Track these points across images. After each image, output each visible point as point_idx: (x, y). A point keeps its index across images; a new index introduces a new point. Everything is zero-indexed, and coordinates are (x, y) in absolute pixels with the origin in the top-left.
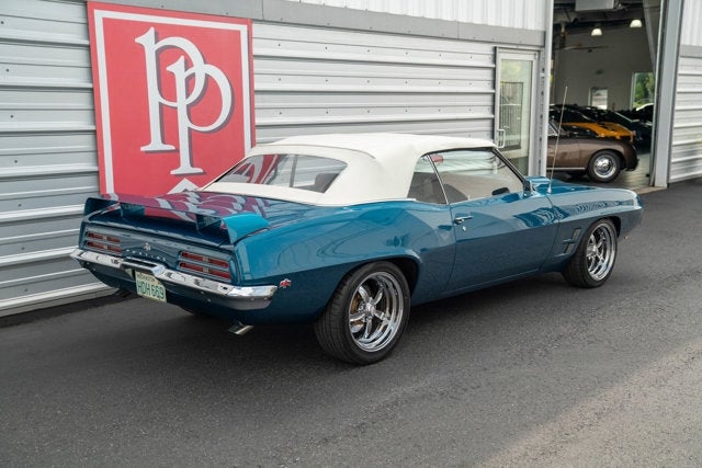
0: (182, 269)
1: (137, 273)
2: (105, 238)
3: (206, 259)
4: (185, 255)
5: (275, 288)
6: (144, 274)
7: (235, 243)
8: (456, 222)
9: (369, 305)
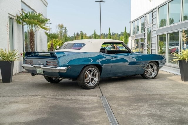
0: (47, 65)
2: (30, 61)
3: (52, 62)
4: (48, 62)
5: (67, 68)
6: (38, 68)
7: (58, 58)
8: (112, 58)
9: (90, 76)
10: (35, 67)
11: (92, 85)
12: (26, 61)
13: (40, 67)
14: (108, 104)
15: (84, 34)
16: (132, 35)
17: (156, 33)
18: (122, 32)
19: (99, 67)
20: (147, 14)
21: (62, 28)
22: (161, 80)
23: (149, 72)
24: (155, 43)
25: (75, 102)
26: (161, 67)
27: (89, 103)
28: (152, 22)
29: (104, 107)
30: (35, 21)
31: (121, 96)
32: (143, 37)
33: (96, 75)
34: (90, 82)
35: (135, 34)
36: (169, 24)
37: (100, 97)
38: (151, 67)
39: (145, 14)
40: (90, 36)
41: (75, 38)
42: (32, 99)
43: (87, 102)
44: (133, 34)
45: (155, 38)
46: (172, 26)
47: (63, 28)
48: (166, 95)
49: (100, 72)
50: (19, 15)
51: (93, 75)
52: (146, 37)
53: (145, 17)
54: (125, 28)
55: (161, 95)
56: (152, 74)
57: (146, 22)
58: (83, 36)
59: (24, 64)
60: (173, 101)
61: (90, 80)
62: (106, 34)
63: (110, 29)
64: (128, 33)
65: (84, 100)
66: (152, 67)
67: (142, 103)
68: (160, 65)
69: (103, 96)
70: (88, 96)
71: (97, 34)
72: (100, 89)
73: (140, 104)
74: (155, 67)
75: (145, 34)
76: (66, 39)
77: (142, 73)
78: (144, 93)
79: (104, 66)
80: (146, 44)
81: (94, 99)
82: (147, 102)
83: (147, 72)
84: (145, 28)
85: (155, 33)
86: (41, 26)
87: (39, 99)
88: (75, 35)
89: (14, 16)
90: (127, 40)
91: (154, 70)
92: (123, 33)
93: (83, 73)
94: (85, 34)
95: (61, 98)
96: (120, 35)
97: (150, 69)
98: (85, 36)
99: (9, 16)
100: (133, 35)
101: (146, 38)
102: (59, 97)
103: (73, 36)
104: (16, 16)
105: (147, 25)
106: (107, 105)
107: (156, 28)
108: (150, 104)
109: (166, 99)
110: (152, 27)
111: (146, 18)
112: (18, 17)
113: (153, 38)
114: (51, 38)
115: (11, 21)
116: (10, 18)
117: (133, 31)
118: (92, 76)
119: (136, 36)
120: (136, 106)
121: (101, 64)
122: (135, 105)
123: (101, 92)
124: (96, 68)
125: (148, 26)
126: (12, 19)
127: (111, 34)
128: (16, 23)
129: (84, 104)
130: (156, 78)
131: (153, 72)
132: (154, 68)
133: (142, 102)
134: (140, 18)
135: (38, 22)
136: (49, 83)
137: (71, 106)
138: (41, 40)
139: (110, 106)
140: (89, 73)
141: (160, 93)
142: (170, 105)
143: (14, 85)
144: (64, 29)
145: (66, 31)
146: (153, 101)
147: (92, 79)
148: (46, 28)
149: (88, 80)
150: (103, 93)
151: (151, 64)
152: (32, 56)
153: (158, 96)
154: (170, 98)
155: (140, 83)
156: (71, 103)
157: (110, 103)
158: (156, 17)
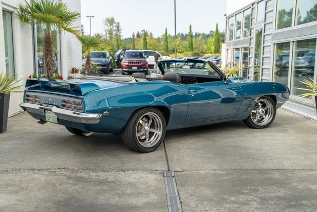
0: (64, 108)
1: (46, 111)
2: (34, 97)
3: (73, 103)
4: (65, 102)
5: (101, 115)
6: (49, 111)
7: (84, 95)
8: (189, 92)
9: (146, 128)
10: (43, 110)
11: (149, 146)
12: (28, 96)
13: (51, 110)
14: (177, 195)
15: (149, 34)
16: (227, 40)
17: (273, 39)
18: (211, 31)
19: (164, 111)
20: (256, 4)
21: (112, 24)
22: (281, 132)
23: (259, 115)
24: (270, 57)
25: (112, 190)
26: (281, 105)
27: (139, 193)
28: (265, 19)
29: (169, 204)
30: (53, 17)
31: (204, 172)
32: (247, 45)
33: (159, 125)
34: (147, 139)
35: (234, 40)
36: (296, 24)
37: (163, 173)
38: (262, 106)
39: (253, 4)
40: (159, 37)
41: (134, 40)
42: (28, 178)
43: (137, 188)
44: (230, 38)
45: (269, 47)
46: (302, 28)
47: (114, 24)
48: (293, 170)
49: (166, 120)
50: (24, 5)
51: (152, 126)
52: (253, 45)
53: (252, 9)
54: (217, 25)
55: (283, 171)
56: (263, 118)
57: (254, 18)
58: (147, 38)
59: (24, 102)
60: (309, 189)
61: (147, 135)
62: (184, 35)
63: (191, 27)
64: (222, 32)
65: (131, 183)
66: (264, 105)
67: (247, 194)
68: (278, 102)
69: (169, 170)
70: (140, 172)
71: (169, 35)
72: (166, 152)
73: (242, 198)
74: (269, 106)
75: (251, 40)
76: (119, 42)
77: (246, 118)
78: (248, 166)
79: (173, 108)
80: (252, 58)
81: (152, 179)
82: (256, 191)
83: (254, 114)
84: (253, 20)
85: (271, 38)
86: (65, 25)
87: (43, 178)
88: (133, 36)
89: (14, 8)
90: (219, 46)
91: (266, 111)
92: (213, 32)
93: (133, 123)
94: (151, 35)
95: (86, 176)
96: (208, 36)
97: (260, 111)
98: (151, 38)
99: (2, 8)
100: (230, 40)
101: (252, 48)
102: (83, 175)
103: (132, 37)
104: (18, 7)
105: (255, 24)
106: (175, 198)
107: (272, 29)
108: (262, 198)
109: (295, 184)
110: (265, 27)
111: (254, 10)
112: (22, 9)
113: (265, 48)
114: (87, 46)
115: (10, 17)
116: (4, 11)
117: (230, 29)
118: (151, 128)
119: (235, 44)
120: (234, 202)
121: (168, 105)
122: (233, 199)
123: (167, 161)
124: (159, 112)
125: (257, 25)
126: (11, 13)
127: (194, 34)
128: (19, 21)
129: (129, 195)
130: (271, 127)
131: (266, 114)
132: (267, 107)
133: (245, 191)
134: (244, 11)
135: (58, 20)
136: (72, 136)
137: (102, 199)
138: (70, 49)
139: (181, 202)
140: (146, 123)
141: (281, 167)
142: (304, 202)
143: (7, 139)
144: (116, 27)
145: (118, 29)
146: (268, 188)
147: (151, 134)
148: (73, 29)
149: (143, 135)
150: (170, 164)
151: (263, 100)
152: (38, 88)
153: (278, 173)
154: (302, 180)
155: (241, 138)
156: (104, 190)
157: (180, 193)
158: (272, 10)
